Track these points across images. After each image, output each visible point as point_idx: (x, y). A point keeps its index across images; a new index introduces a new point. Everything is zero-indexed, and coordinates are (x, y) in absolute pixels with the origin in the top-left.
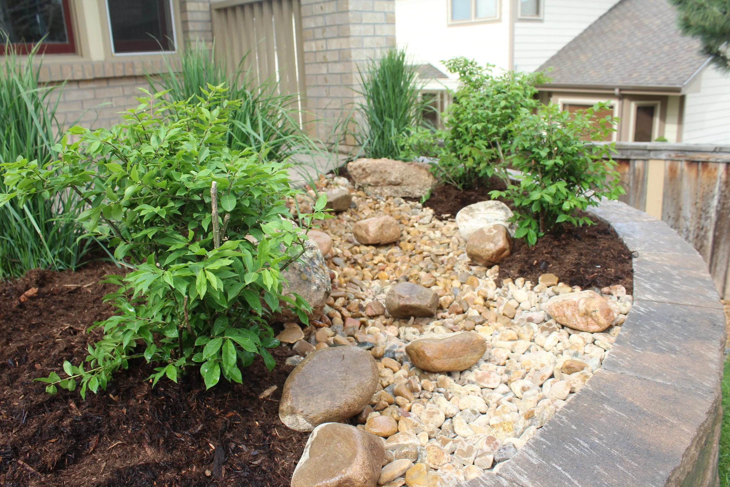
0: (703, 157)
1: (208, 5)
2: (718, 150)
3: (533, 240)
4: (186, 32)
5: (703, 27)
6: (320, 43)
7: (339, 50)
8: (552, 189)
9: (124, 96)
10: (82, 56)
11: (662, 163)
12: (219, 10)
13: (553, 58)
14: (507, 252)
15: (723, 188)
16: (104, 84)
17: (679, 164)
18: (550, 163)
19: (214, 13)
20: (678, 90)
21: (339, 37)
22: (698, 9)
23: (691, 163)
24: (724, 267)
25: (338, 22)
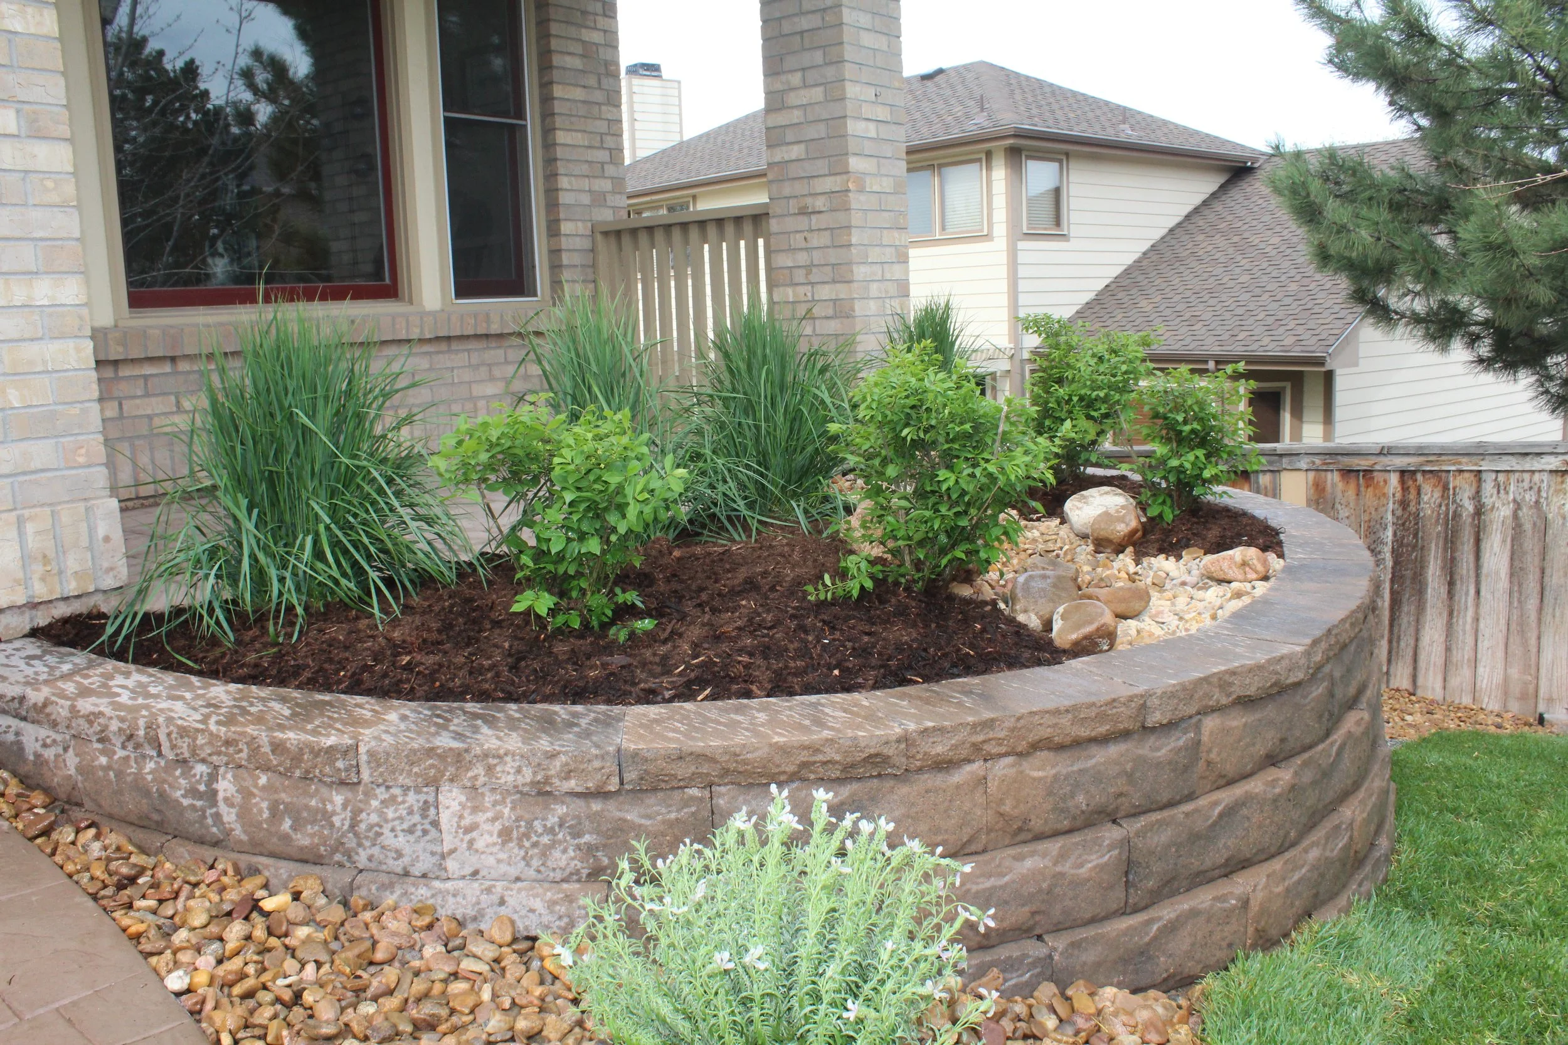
0: (1363, 463)
1: (589, 225)
2: (1385, 451)
3: (1169, 516)
4: (556, 267)
5: (1349, 259)
6: (801, 290)
7: (835, 301)
8: (1191, 457)
9: (470, 366)
10: (411, 302)
11: (1301, 476)
12: (606, 234)
13: (1088, 305)
14: (1140, 534)
15: (1399, 512)
16: (443, 346)
17: (1329, 475)
18: (1187, 428)
19: (599, 237)
20: (1320, 362)
21: (834, 282)
22: (1338, 232)
23: (1347, 473)
24: (1412, 642)
25: (833, 261)
